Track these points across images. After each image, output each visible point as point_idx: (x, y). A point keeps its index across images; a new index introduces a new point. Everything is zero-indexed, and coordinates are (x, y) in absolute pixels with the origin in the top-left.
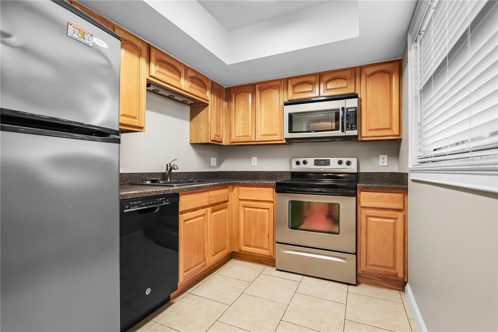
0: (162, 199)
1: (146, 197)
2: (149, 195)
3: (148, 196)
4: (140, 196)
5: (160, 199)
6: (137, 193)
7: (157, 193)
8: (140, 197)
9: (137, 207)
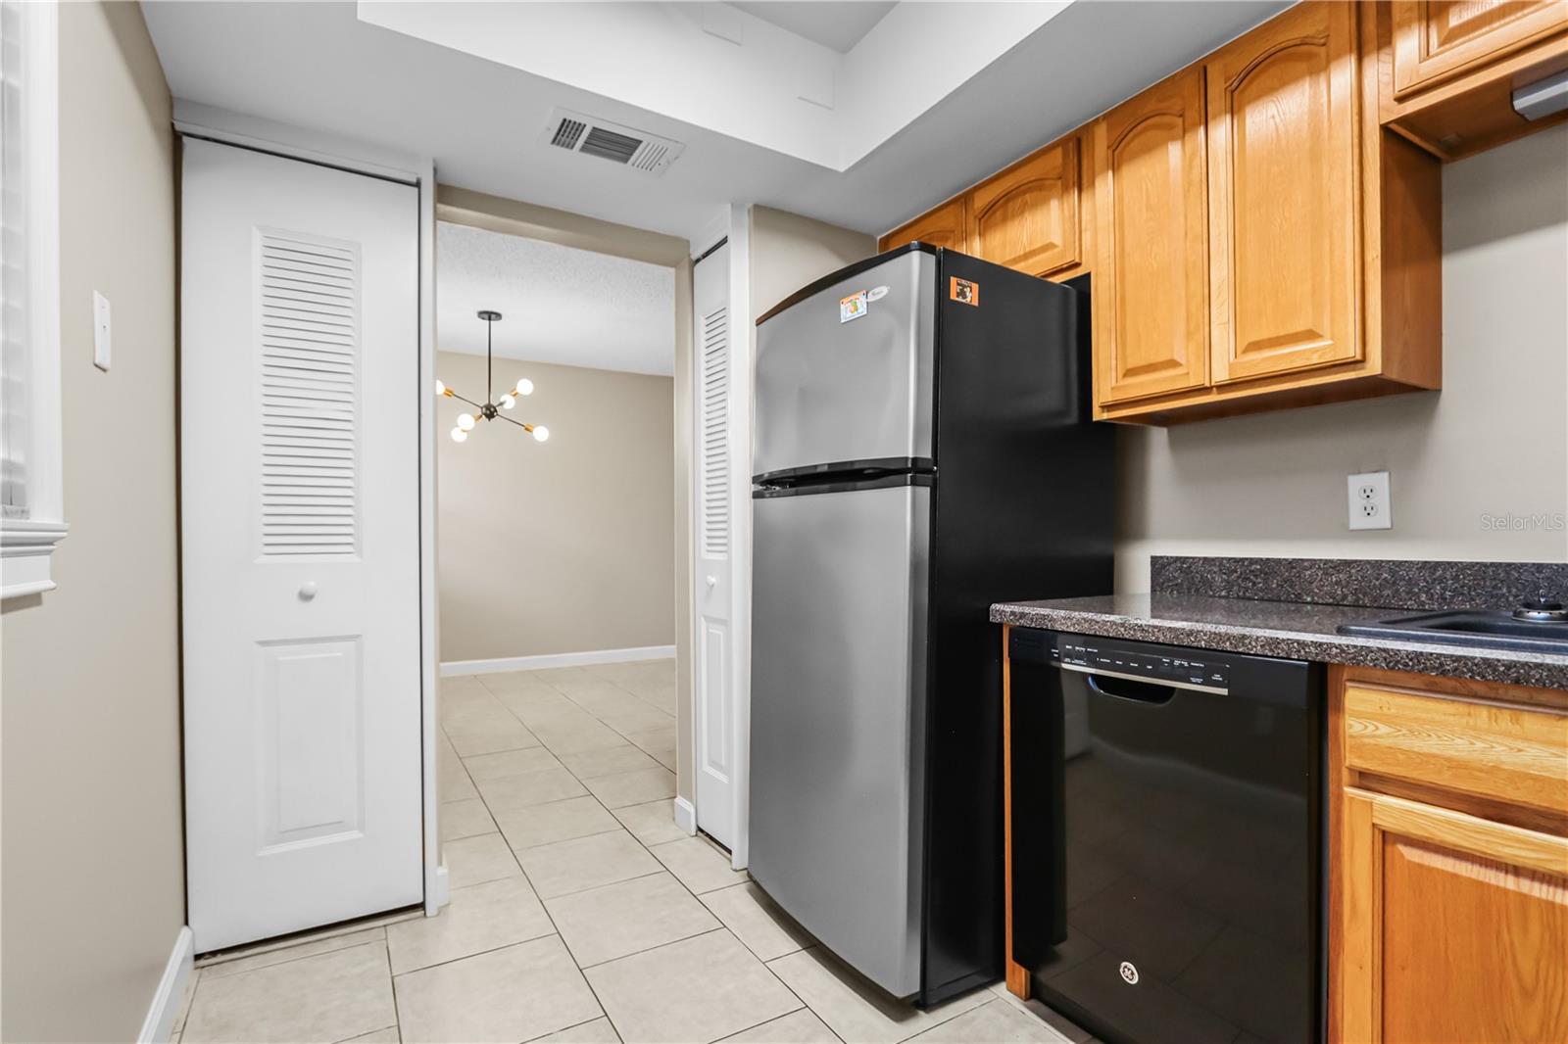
0: (1186, 664)
1: (1126, 639)
2: (1139, 635)
3: (1135, 641)
4: (1107, 631)
5: (1177, 663)
6: (1098, 622)
7: (1177, 637)
8: (1105, 634)
9: (1082, 662)
